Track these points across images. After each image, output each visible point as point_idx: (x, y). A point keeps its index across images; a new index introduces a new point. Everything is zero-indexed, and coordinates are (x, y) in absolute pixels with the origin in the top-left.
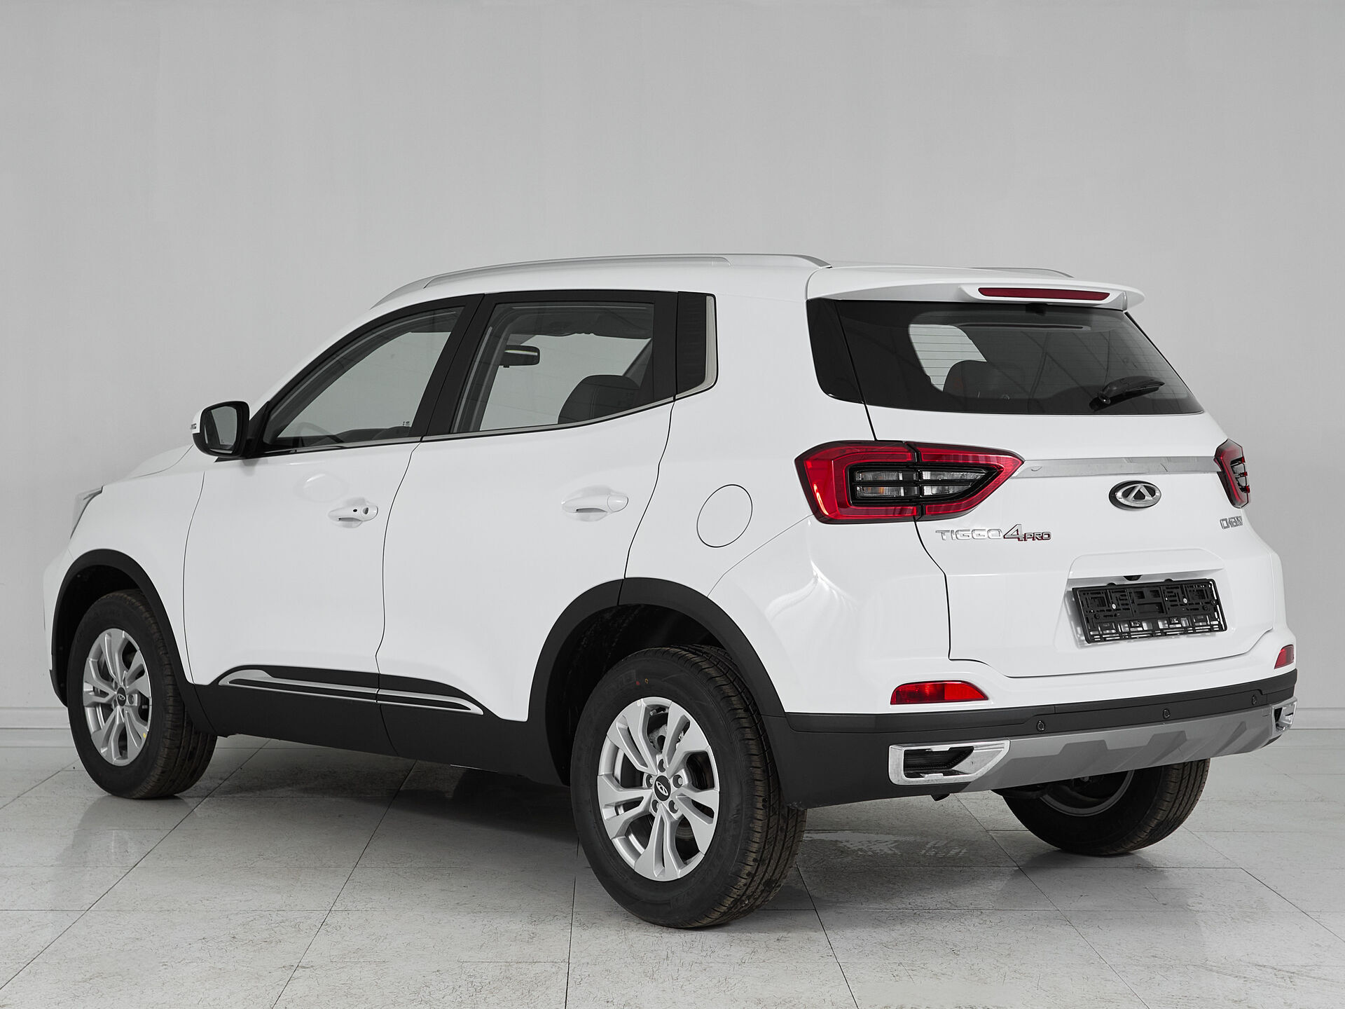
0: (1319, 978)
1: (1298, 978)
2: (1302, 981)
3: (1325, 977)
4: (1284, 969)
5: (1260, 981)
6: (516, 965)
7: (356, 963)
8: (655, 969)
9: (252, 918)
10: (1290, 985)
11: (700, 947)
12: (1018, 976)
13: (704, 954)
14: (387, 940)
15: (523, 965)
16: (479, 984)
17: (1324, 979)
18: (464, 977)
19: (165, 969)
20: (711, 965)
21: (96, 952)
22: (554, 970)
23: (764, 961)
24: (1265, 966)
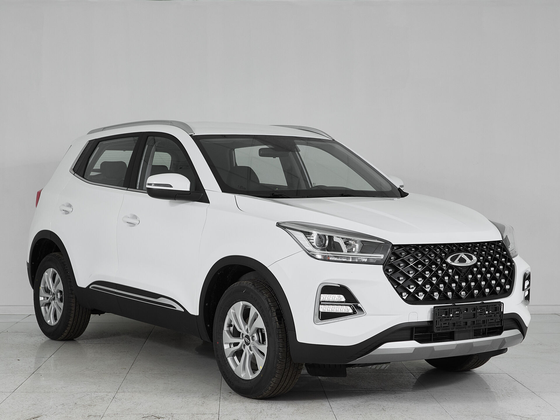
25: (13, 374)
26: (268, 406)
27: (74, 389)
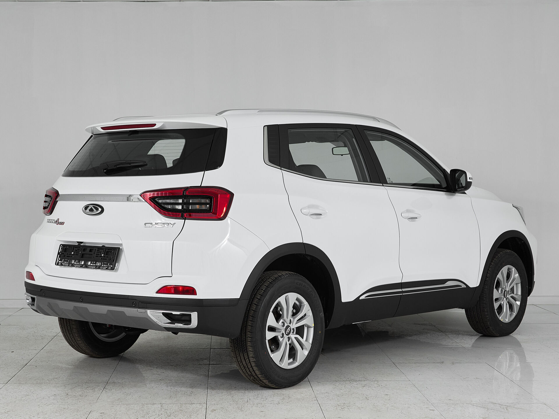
0: (519, 408)
1: (510, 408)
2: (511, 409)
3: (521, 408)
4: (504, 404)
5: (494, 410)
6: (185, 405)
7: (118, 405)
8: (242, 406)
9: (75, 386)
10: (507, 411)
11: (261, 397)
12: (393, 408)
13: (263, 400)
14: (131, 395)
15: (188, 405)
16: (169, 413)
17: (521, 409)
18: (163, 410)
19: (39, 407)
20: (266, 404)
21: (10, 401)
22: (200, 407)
23: (288, 403)
24: (496, 403)
25: (6, 366)
26: (255, 396)
27: (66, 380)
